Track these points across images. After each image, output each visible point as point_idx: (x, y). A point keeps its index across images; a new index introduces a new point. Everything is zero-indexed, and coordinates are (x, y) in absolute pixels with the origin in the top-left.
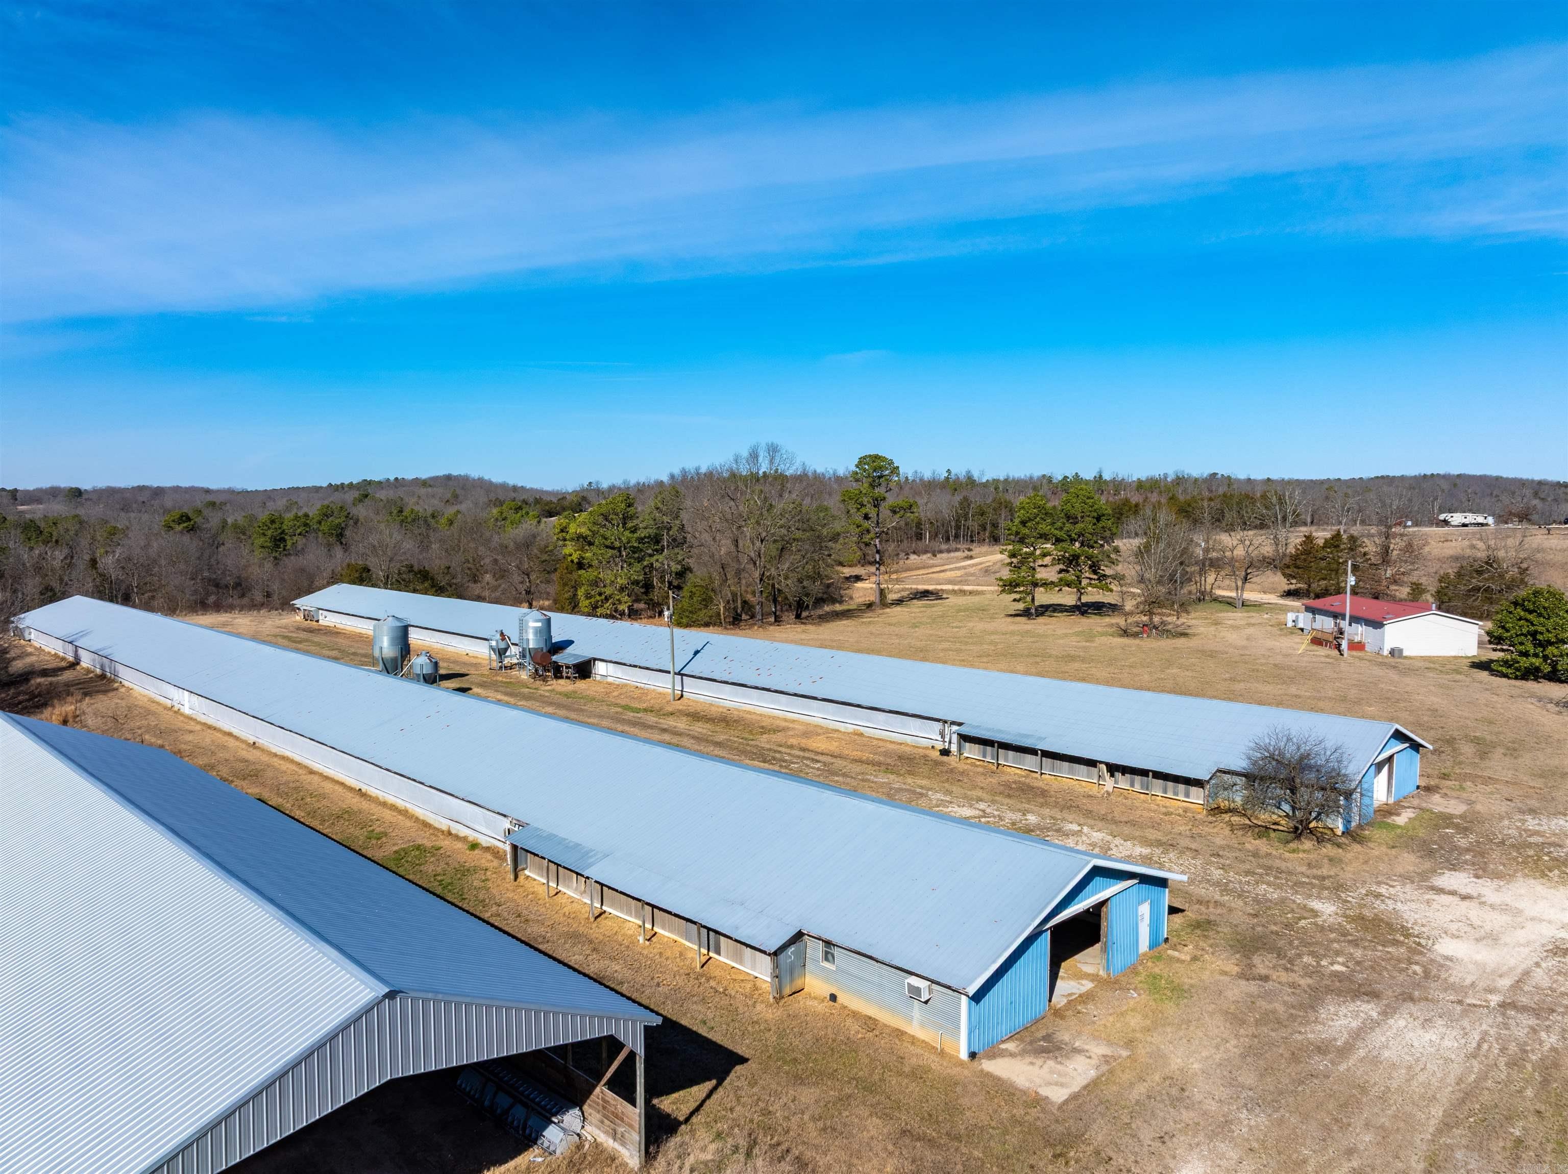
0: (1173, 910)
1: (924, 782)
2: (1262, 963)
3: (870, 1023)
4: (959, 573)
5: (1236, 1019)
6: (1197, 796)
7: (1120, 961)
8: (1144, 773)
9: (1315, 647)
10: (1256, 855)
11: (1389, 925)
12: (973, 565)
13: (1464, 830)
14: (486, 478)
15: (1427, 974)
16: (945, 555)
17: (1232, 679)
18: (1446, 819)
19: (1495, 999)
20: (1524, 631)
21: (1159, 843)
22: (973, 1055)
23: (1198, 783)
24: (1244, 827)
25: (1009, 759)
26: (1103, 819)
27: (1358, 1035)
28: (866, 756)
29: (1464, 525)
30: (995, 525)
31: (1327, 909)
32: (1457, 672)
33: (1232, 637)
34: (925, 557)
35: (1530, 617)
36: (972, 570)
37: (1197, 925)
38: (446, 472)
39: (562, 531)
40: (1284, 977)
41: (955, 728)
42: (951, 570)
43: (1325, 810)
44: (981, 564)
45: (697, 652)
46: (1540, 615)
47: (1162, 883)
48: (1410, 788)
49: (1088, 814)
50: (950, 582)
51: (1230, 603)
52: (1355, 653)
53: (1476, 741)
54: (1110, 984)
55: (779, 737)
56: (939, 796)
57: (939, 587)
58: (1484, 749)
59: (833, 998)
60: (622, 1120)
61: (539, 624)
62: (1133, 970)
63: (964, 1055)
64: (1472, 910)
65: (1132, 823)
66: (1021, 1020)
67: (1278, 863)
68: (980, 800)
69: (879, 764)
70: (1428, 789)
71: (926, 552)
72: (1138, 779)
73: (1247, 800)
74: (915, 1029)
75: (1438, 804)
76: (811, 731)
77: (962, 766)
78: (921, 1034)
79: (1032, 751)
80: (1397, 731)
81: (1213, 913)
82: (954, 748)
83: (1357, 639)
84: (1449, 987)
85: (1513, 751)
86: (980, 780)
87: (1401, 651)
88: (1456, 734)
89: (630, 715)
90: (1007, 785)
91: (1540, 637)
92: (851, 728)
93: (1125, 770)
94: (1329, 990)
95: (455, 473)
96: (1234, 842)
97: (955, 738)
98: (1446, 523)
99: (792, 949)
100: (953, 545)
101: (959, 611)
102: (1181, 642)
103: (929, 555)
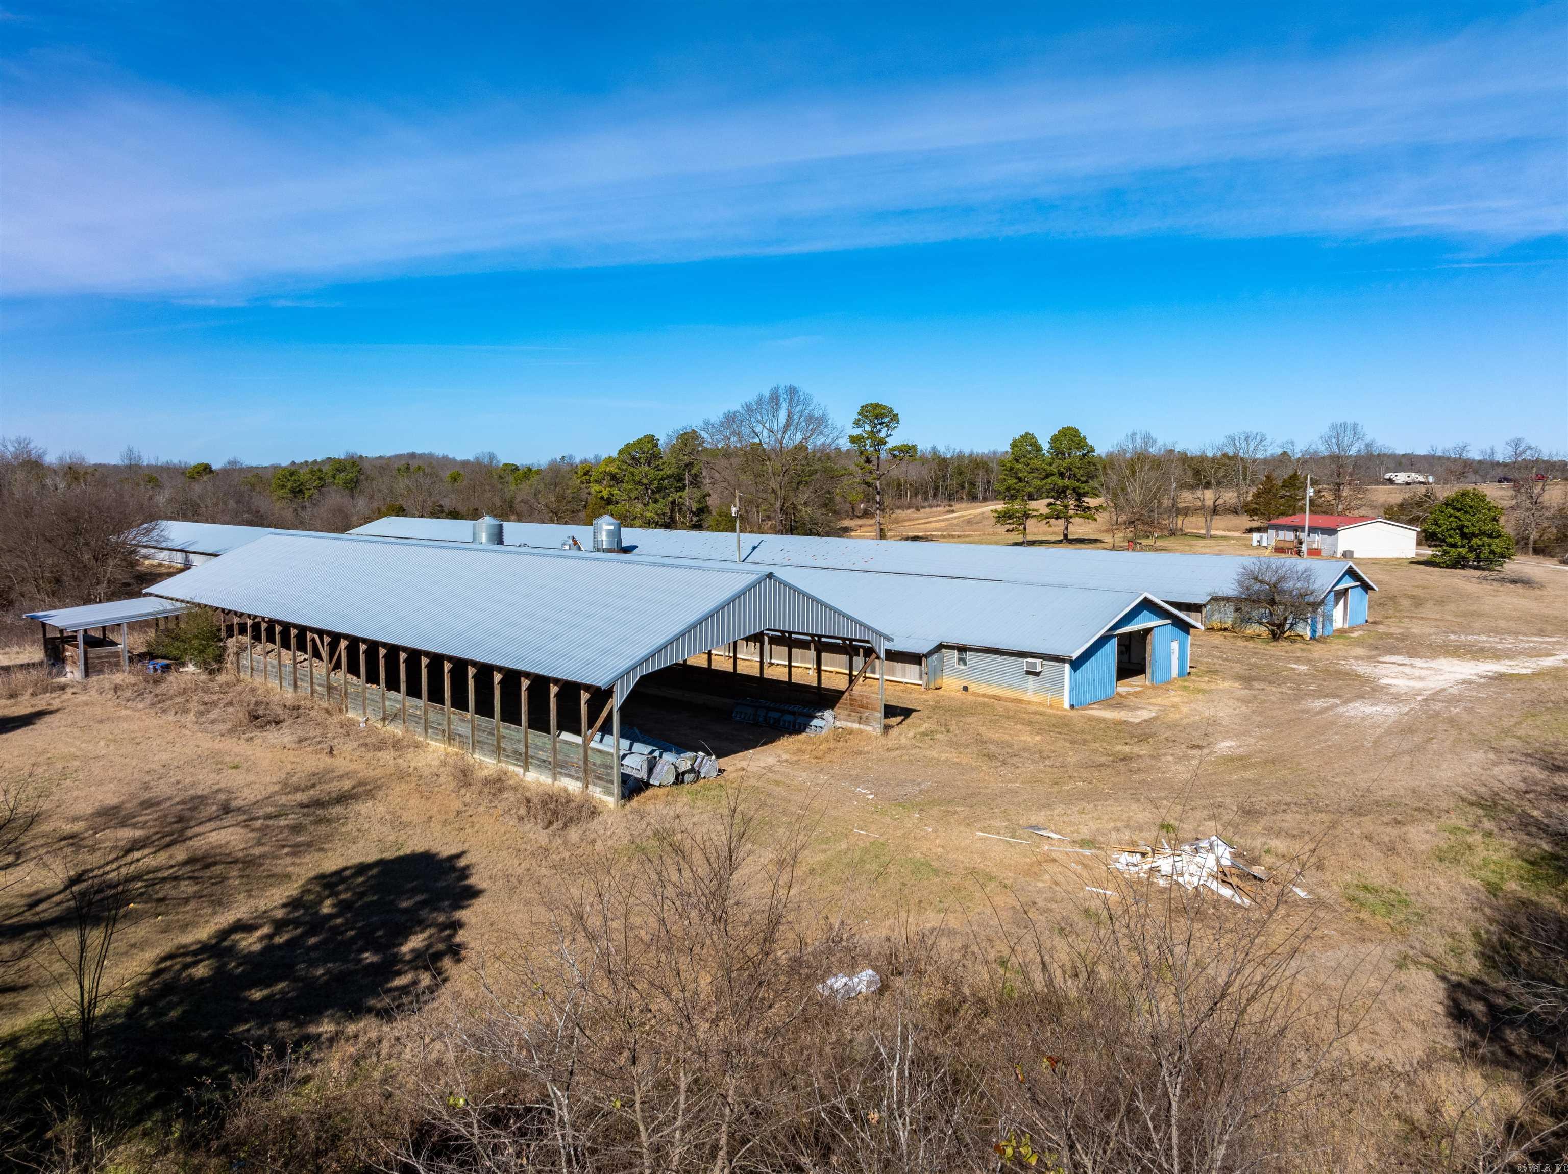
3: (996, 698)
4: (942, 524)
7: (1160, 677)
9: (1277, 555)
10: (1246, 649)
12: (956, 518)
13: (1402, 640)
14: (451, 456)
15: (1371, 690)
16: (928, 510)
18: (1388, 635)
19: (1420, 698)
20: (1454, 525)
22: (1072, 707)
23: (1197, 608)
24: (1234, 637)
27: (1328, 708)
29: (1408, 484)
30: (973, 484)
31: (1301, 668)
34: (909, 511)
35: (1459, 514)
36: (955, 522)
37: (1209, 672)
38: (411, 451)
39: (585, 474)
40: (1274, 690)
42: (936, 521)
43: (1295, 626)
44: (962, 516)
45: (754, 548)
46: (1466, 512)
47: (1186, 629)
48: (1362, 621)
50: (937, 529)
51: (1199, 537)
52: (1313, 557)
53: (1413, 597)
54: (1153, 688)
57: (928, 533)
58: (1419, 602)
59: (965, 688)
60: (867, 708)
61: (612, 527)
62: (1170, 683)
63: (1067, 706)
64: (1407, 670)
67: (1263, 651)
71: (909, 508)
73: (1235, 621)
74: (1030, 696)
75: (1383, 629)
78: (1034, 699)
80: (1350, 567)
81: (1218, 667)
83: (1315, 546)
84: (1386, 694)
85: (1441, 603)
87: (1352, 553)
88: (1396, 594)
91: (1466, 530)
95: (419, 451)
96: (1228, 643)
98: (1391, 481)
99: (935, 656)
100: (933, 501)
103: (913, 510)
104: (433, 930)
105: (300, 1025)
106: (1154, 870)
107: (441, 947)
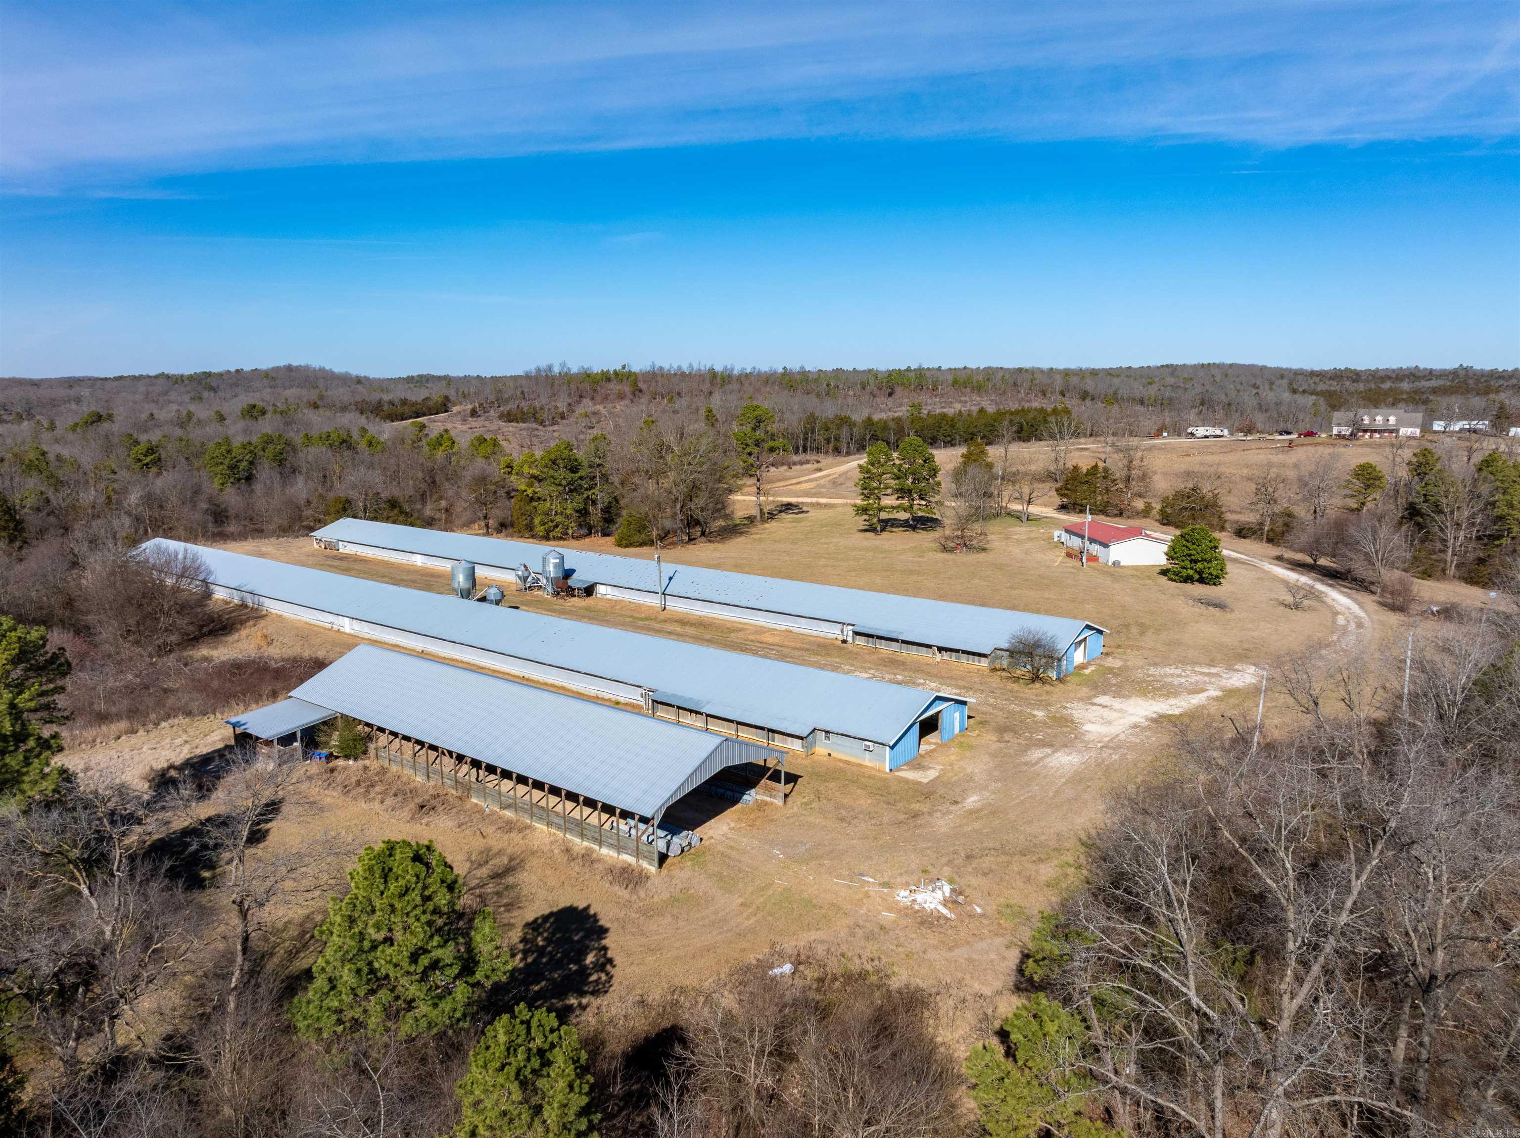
0: (969, 717)
1: (837, 660)
2: (1007, 737)
3: (847, 763)
4: (813, 485)
5: (993, 755)
6: (984, 663)
7: (946, 736)
8: (957, 651)
9: (1068, 560)
10: (1011, 691)
11: (1066, 720)
12: (824, 477)
13: (1116, 675)
14: (327, 368)
15: (1076, 737)
16: (798, 467)
17: (1011, 588)
18: (1110, 670)
19: (1099, 745)
21: (964, 687)
22: (891, 770)
23: (984, 656)
24: (1008, 678)
25: (882, 645)
26: (936, 676)
27: (1041, 759)
28: (798, 645)
29: (1206, 437)
30: (837, 439)
31: (1040, 714)
32: (1149, 577)
33: (1017, 551)
34: (782, 469)
36: (822, 482)
37: (981, 723)
40: (1016, 741)
41: (851, 628)
42: (806, 481)
43: (1046, 668)
44: (829, 475)
45: (670, 579)
47: (964, 703)
48: (1097, 654)
49: (928, 674)
50: (807, 494)
51: (1017, 517)
52: (1092, 564)
53: (1141, 625)
54: (942, 745)
55: (741, 635)
56: (847, 667)
57: (801, 500)
58: (1143, 629)
59: (829, 755)
60: (775, 790)
61: (557, 561)
62: (952, 740)
63: (888, 770)
64: (1106, 713)
65: (951, 678)
66: (908, 759)
67: (1021, 695)
68: (870, 668)
69: (808, 650)
70: (1107, 654)
71: (783, 464)
72: (954, 654)
73: (1010, 664)
74: (867, 763)
75: (1110, 662)
76: (761, 630)
77: (855, 650)
78: (869, 764)
79: (896, 641)
80: (1088, 625)
81: (988, 718)
82: (850, 639)
83: (1093, 554)
84: (1083, 741)
85: (1158, 631)
86: (867, 657)
87: (1119, 562)
88: (1131, 621)
89: (641, 623)
90: (883, 660)
91: (1193, 557)
92: (784, 628)
93: (947, 650)
94: (1034, 745)
95: (295, 363)
96: (1001, 686)
97: (851, 633)
98: (1192, 435)
99: (812, 736)
100: (801, 457)
101: (822, 526)
102: (982, 556)
103: (785, 467)
104: (594, 953)
105: (562, 1000)
106: (914, 901)
107: (602, 960)
